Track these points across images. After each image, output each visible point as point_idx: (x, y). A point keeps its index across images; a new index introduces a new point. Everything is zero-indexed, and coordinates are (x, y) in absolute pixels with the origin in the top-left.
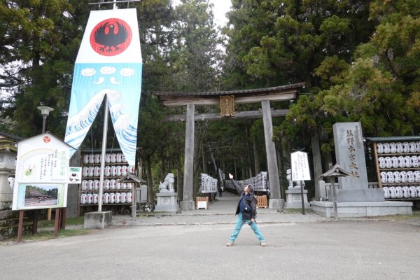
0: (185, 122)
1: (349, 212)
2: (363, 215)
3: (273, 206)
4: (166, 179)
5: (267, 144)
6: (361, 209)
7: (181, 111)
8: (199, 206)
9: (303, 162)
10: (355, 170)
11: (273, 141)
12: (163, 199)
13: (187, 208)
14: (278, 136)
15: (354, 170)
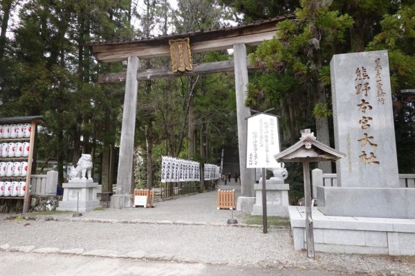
0: (124, 82)
1: (346, 242)
2: (377, 251)
3: (242, 208)
4: (79, 162)
5: (238, 110)
6: (374, 236)
7: (120, 67)
8: (136, 203)
9: (269, 134)
10: (372, 149)
11: (247, 106)
12: (71, 191)
13: (117, 206)
14: (256, 98)
15: (369, 149)
